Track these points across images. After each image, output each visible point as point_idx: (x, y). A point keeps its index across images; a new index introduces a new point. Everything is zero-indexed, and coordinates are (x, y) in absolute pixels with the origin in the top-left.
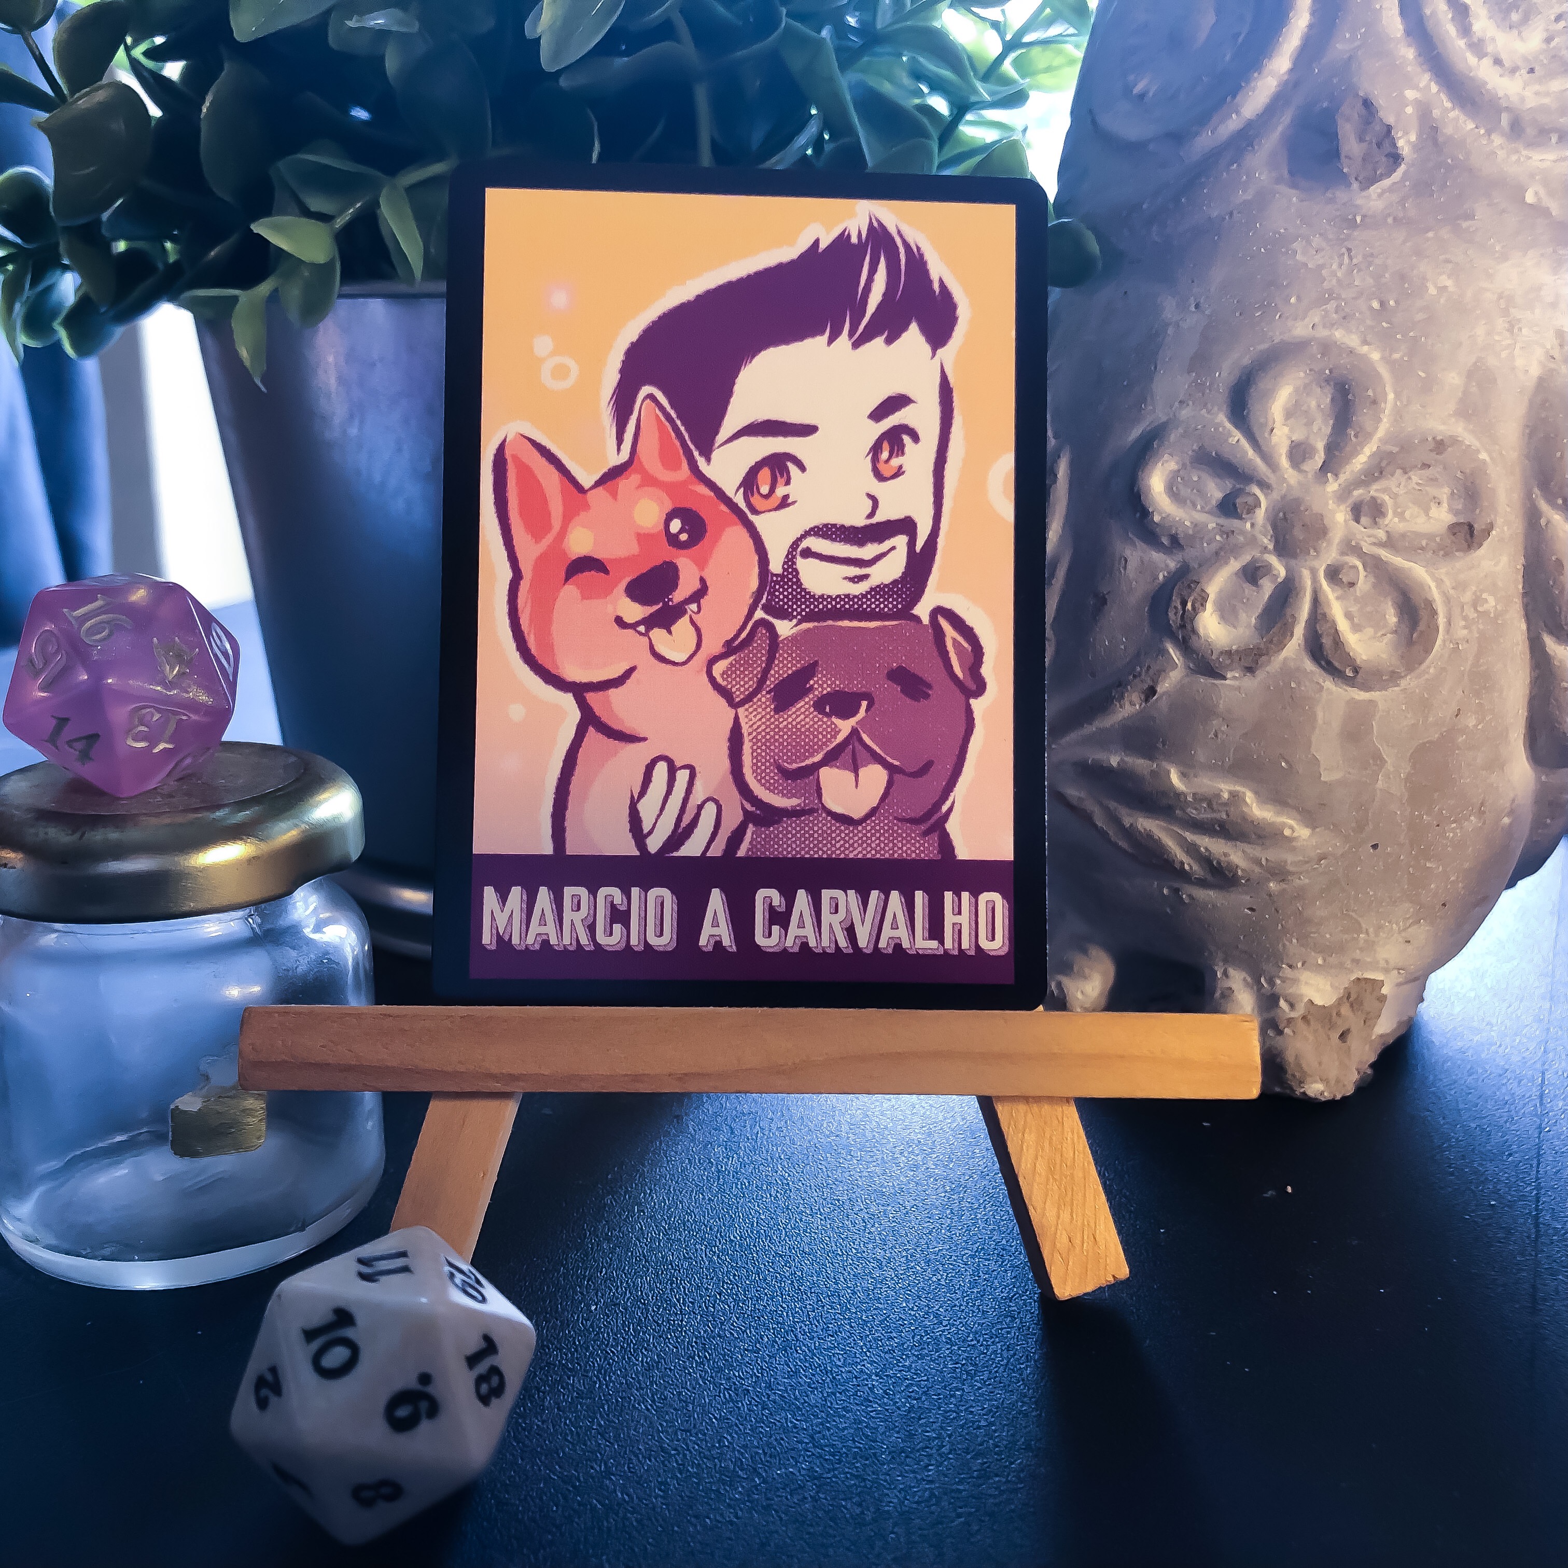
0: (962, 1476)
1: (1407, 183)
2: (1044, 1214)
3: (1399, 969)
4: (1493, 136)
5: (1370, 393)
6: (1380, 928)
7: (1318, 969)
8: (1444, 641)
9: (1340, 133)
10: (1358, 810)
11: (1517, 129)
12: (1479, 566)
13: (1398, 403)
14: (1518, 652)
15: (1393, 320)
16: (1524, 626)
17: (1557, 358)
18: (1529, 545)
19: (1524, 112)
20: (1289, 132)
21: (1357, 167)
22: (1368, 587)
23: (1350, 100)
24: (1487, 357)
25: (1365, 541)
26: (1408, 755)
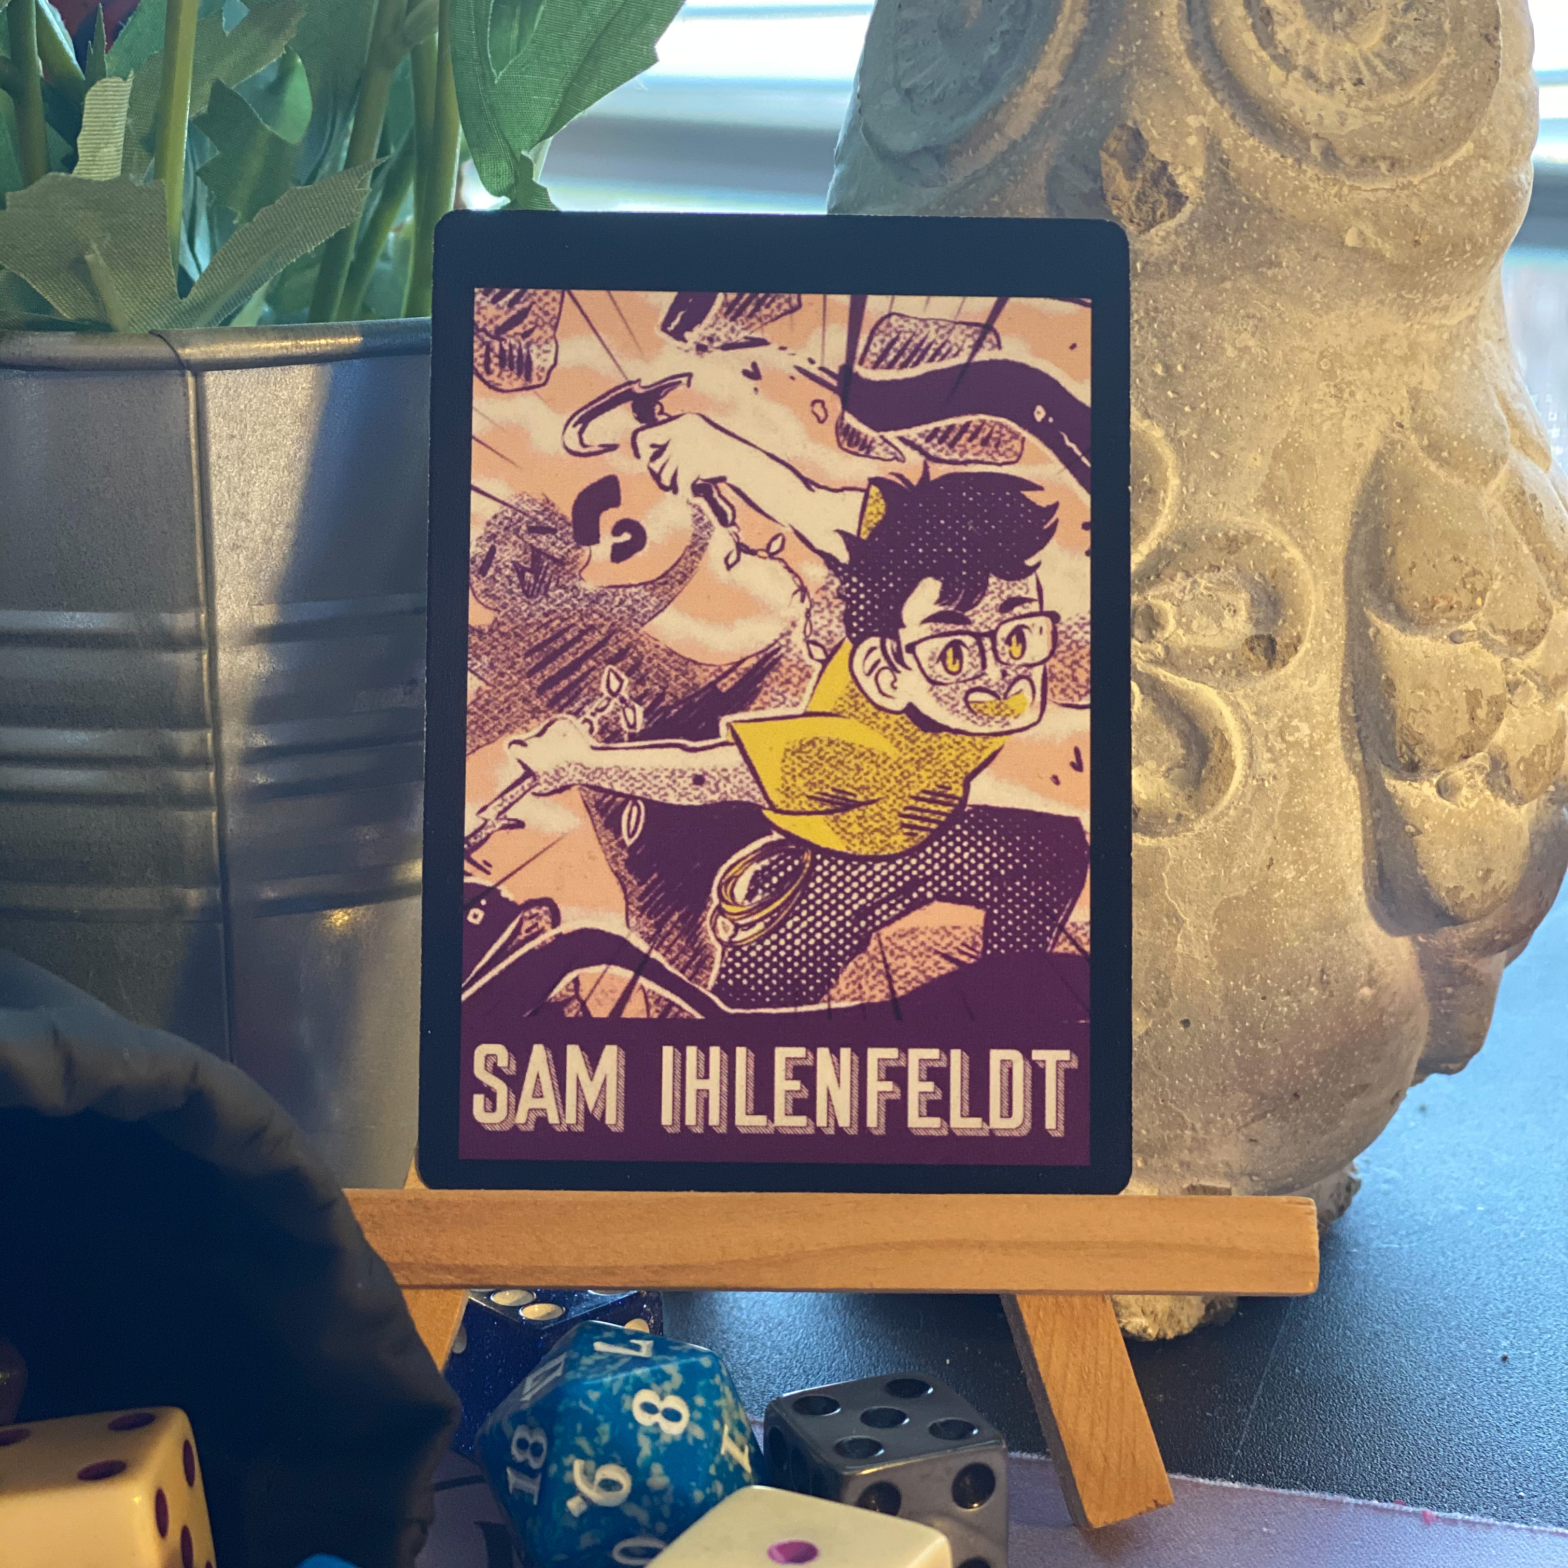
1: (1197, 225)
4: (1304, 167)
5: (1145, 479)
8: (1246, 776)
9: (1104, 170)
10: (1157, 979)
11: (1332, 158)
12: (1286, 686)
13: (1184, 490)
14: (1350, 788)
15: (1180, 388)
16: (1358, 757)
17: (1406, 425)
18: (1356, 659)
19: (1342, 137)
20: (1053, 163)
21: (1130, 208)
22: (1147, 713)
23: (1116, 130)
24: (1302, 432)
25: (1140, 658)
26: (1211, 913)
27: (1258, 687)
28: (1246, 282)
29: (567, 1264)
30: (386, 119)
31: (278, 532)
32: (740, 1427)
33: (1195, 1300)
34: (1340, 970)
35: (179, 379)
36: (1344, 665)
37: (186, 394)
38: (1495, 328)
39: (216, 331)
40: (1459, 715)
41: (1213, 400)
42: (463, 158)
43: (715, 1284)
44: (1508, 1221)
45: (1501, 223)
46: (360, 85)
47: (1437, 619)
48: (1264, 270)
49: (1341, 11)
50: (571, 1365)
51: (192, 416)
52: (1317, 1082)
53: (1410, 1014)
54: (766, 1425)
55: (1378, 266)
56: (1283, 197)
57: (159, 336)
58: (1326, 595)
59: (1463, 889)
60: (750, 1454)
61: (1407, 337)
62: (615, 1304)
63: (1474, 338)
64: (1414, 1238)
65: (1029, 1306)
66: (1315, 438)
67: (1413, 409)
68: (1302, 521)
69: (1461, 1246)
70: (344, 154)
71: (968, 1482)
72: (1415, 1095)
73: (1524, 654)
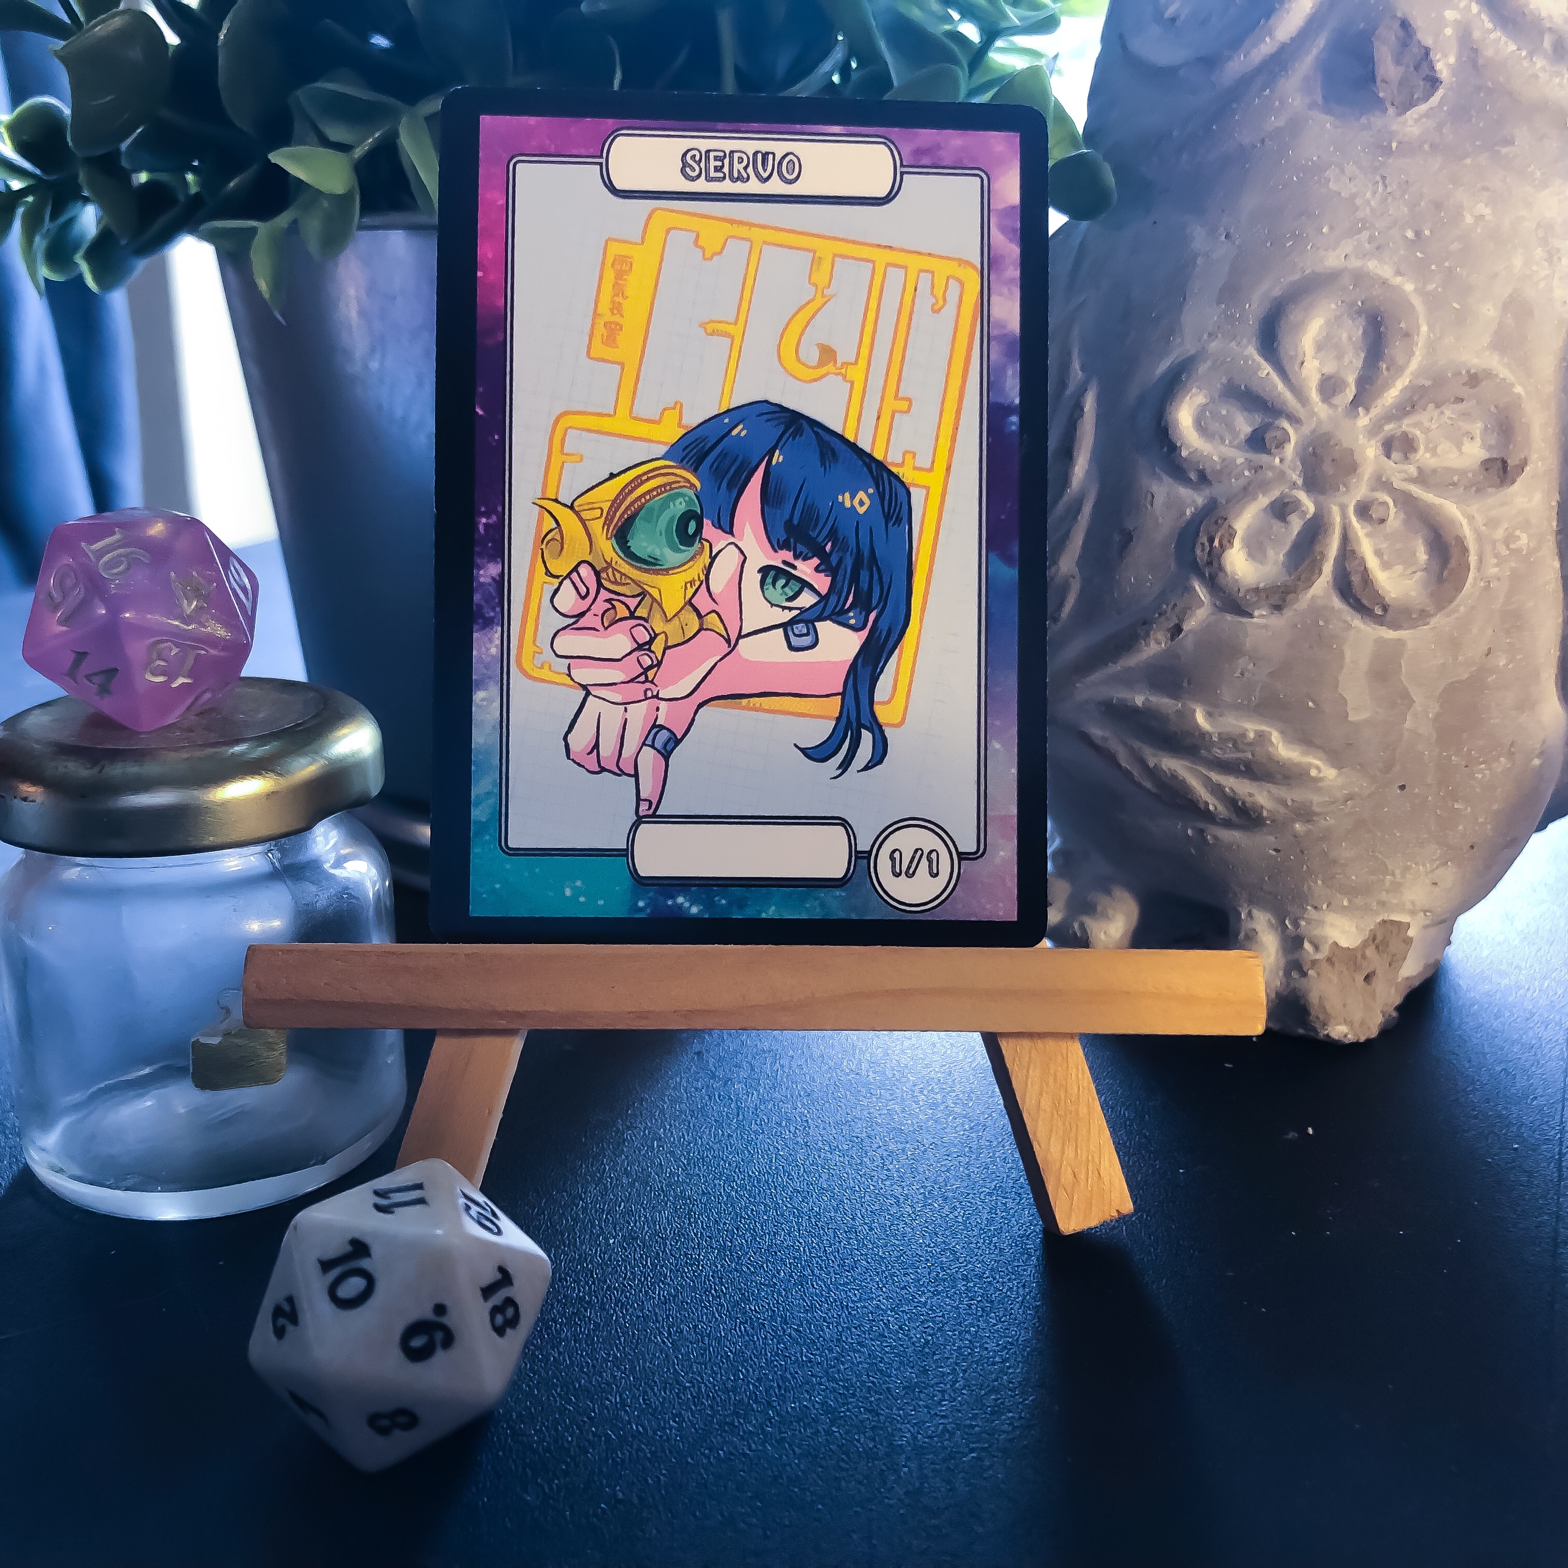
0: (976, 1411)
1: (1445, 108)
2: (1048, 1150)
3: (1425, 912)
4: (1534, 59)
5: (1402, 325)
6: (1407, 868)
7: (1343, 910)
8: (1477, 578)
9: (1377, 56)
12: (1512, 502)
13: (1432, 335)
15: (1428, 249)
22: (1398, 523)
23: (1386, 22)
24: (1524, 288)
25: (1395, 477)
26: (1438, 695)
27: (1490, 501)
28: (1483, 159)
36: (1553, 486)
41: (1455, 260)
48: (1499, 148)
66: (1534, 294)
68: (1525, 363)
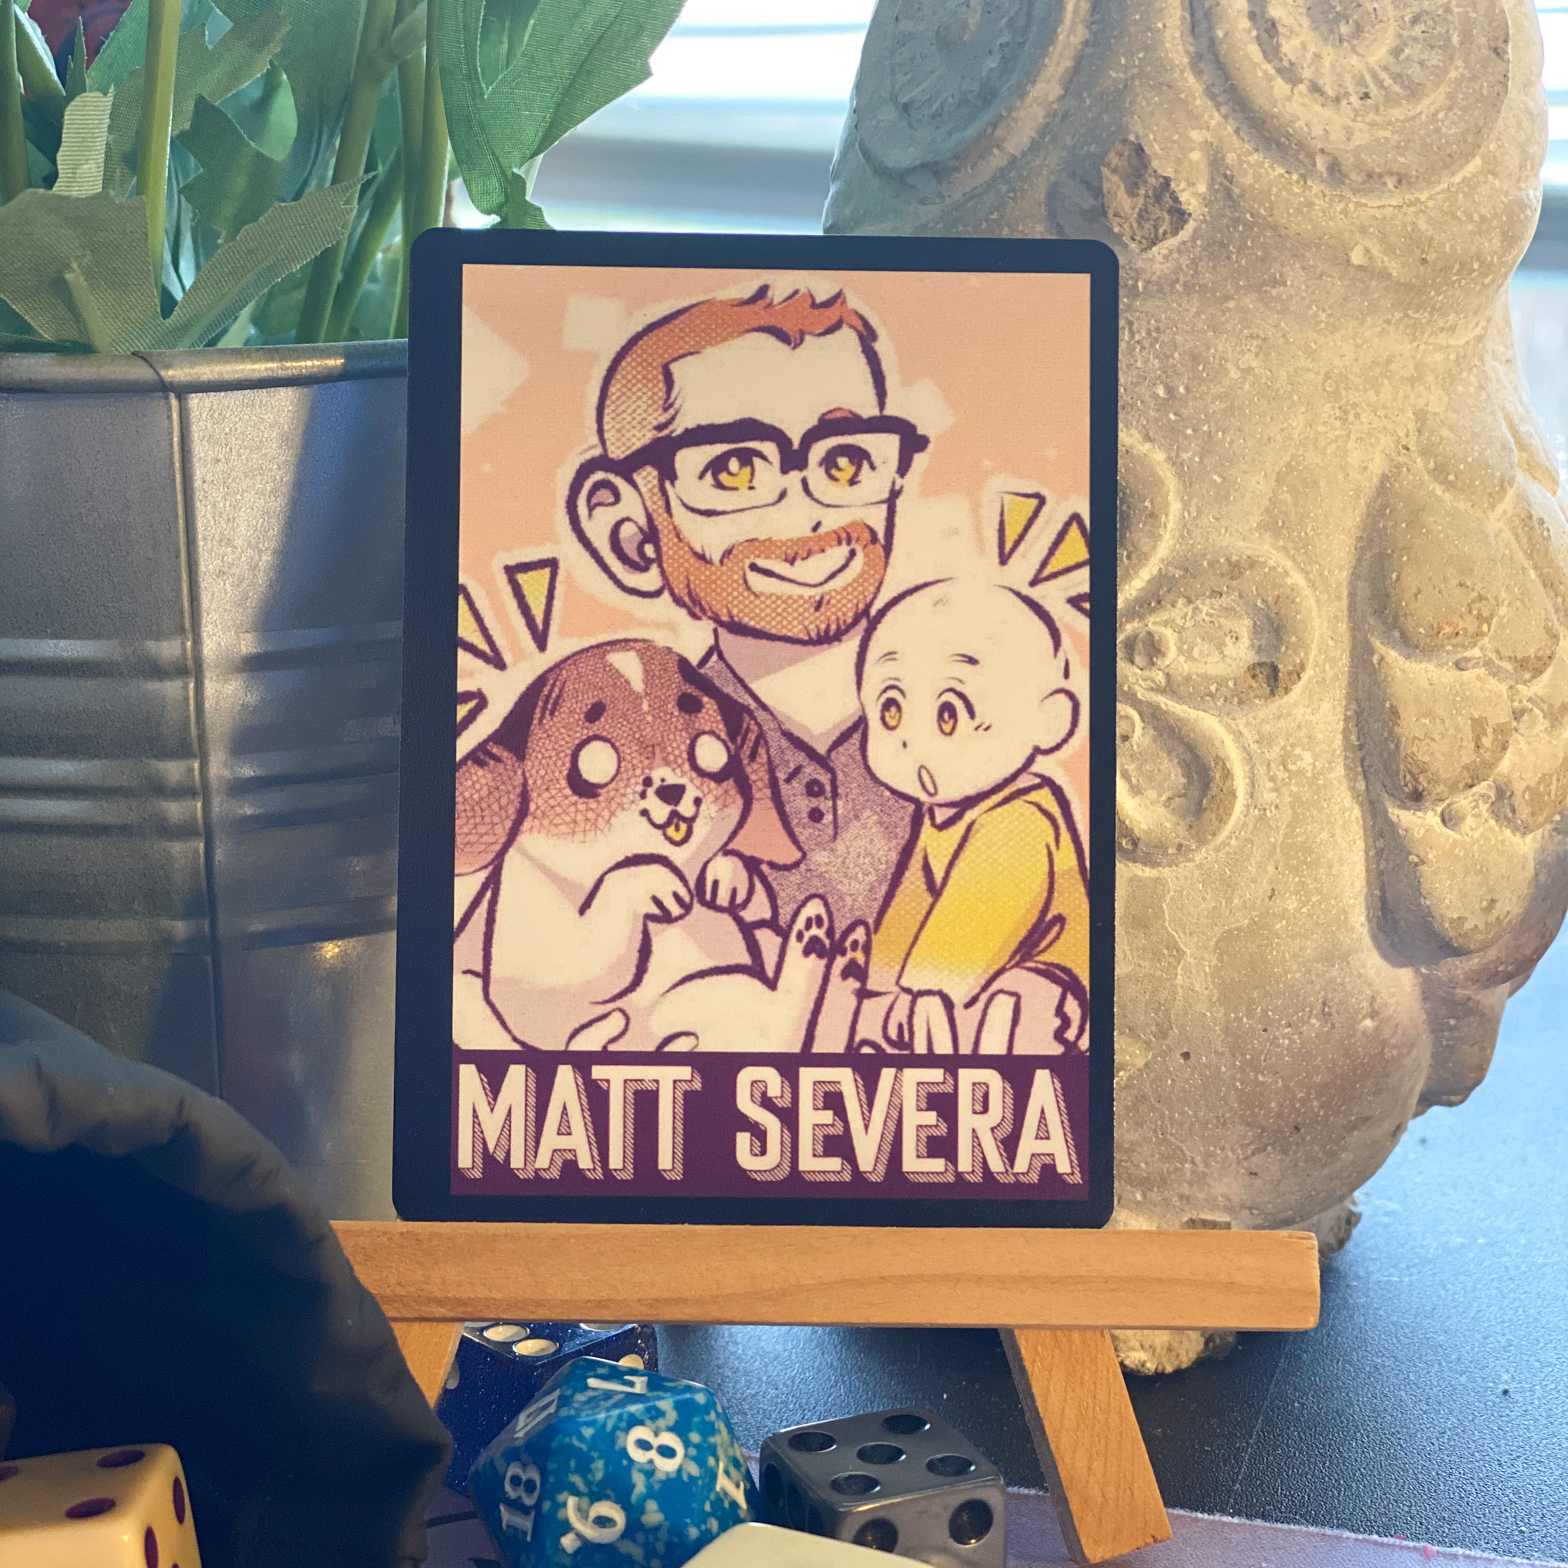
1: (1199, 243)
4: (1309, 183)
8: (1248, 806)
9: (1106, 186)
10: (1157, 1011)
11: (1338, 175)
12: (1289, 714)
13: (1186, 515)
14: (1353, 818)
15: (1182, 410)
16: (1361, 785)
17: (1412, 448)
18: (1360, 687)
19: (1347, 152)
20: (1053, 178)
21: (1131, 226)
22: (1147, 741)
23: (1118, 146)
24: (1306, 454)
25: (1140, 685)
26: (1212, 944)
27: (1261, 714)
28: (1249, 302)
29: (560, 1296)
30: (373, 133)
31: (264, 558)
32: (736, 1463)
33: (1194, 1335)
34: (1341, 1002)
35: (162, 402)
36: (1348, 693)
37: (169, 417)
38: (1502, 349)
39: (200, 352)
40: (1465, 744)
41: (1216, 423)
42: (452, 176)
43: (709, 1318)
44: (1509, 1255)
45: (1510, 240)
46: (347, 101)
47: (1443, 646)
48: (1269, 288)
49: (1347, 22)
50: (564, 1401)
51: (176, 439)
52: (1317, 1115)
53: (1412, 1046)
54: (762, 1461)
55: (1384, 284)
56: (1289, 214)
57: (143, 358)
58: (1329, 622)
59: (1466, 919)
60: (745, 1490)
61: (1413, 357)
62: (609, 1339)
63: (1482, 360)
64: (1414, 1271)
65: (1027, 1340)
66: (1319, 461)
67: (1419, 431)
68: (1305, 546)
69: (1461, 1278)
70: (330, 173)
71: (965, 1518)
72: (1416, 1127)
73: (1530, 681)
